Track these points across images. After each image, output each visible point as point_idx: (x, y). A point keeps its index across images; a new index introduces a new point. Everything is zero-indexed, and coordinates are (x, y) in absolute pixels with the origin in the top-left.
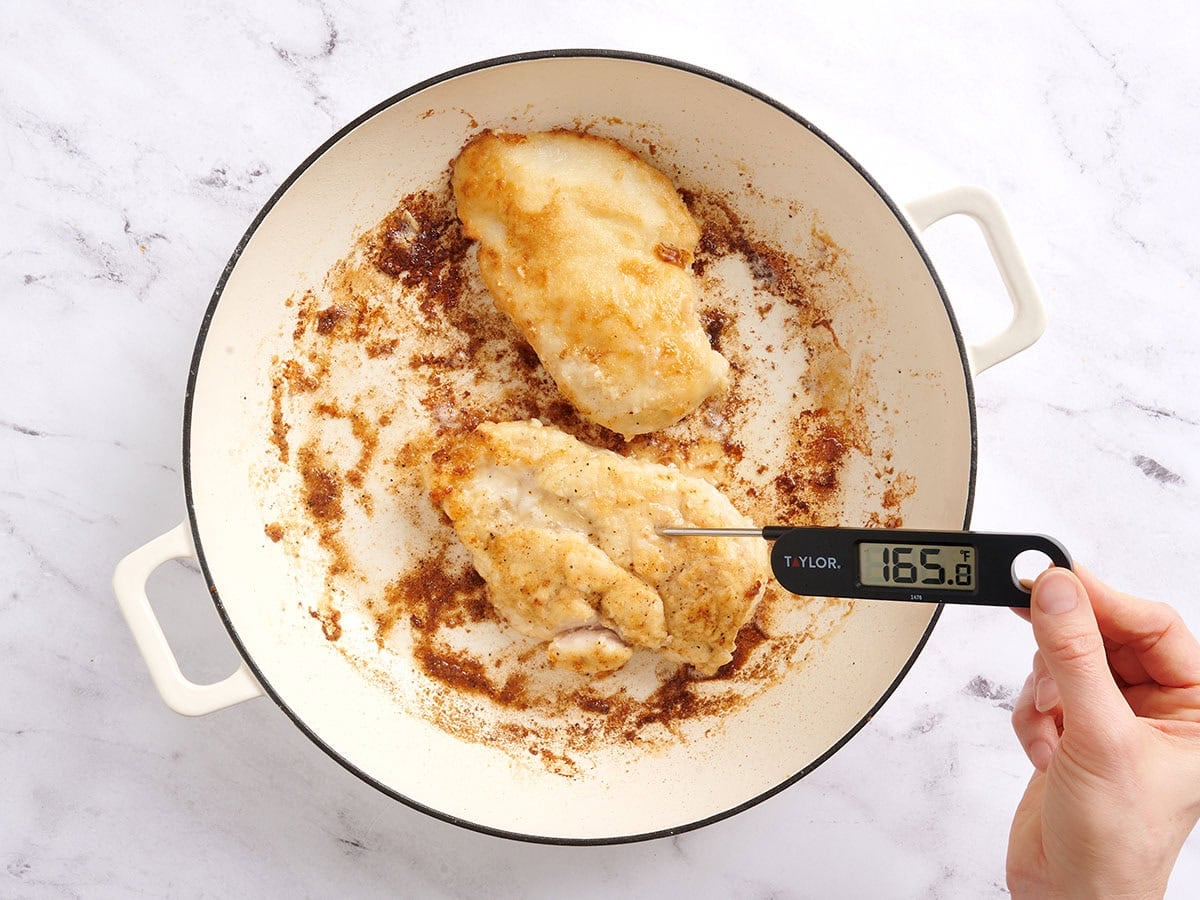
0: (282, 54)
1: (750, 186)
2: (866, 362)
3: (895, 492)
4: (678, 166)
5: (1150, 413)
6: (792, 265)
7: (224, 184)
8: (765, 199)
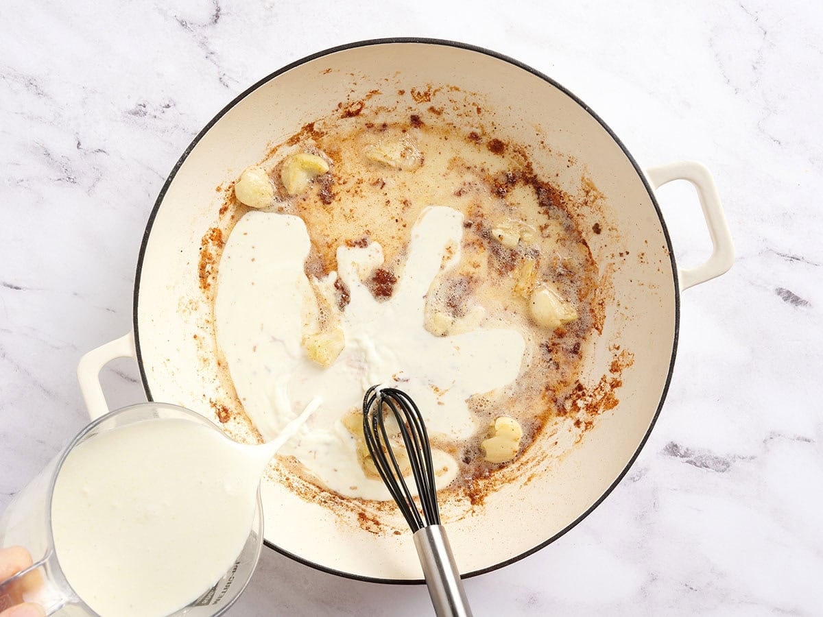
0: (183, 24)
1: (542, 143)
2: (609, 271)
3: (619, 363)
4: (495, 123)
5: (786, 258)
6: (566, 200)
7: (145, 114)
8: (552, 153)
